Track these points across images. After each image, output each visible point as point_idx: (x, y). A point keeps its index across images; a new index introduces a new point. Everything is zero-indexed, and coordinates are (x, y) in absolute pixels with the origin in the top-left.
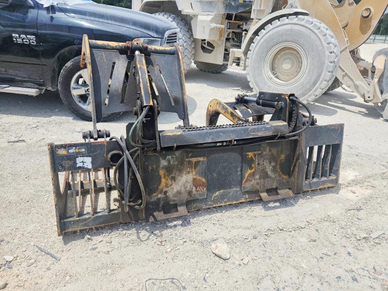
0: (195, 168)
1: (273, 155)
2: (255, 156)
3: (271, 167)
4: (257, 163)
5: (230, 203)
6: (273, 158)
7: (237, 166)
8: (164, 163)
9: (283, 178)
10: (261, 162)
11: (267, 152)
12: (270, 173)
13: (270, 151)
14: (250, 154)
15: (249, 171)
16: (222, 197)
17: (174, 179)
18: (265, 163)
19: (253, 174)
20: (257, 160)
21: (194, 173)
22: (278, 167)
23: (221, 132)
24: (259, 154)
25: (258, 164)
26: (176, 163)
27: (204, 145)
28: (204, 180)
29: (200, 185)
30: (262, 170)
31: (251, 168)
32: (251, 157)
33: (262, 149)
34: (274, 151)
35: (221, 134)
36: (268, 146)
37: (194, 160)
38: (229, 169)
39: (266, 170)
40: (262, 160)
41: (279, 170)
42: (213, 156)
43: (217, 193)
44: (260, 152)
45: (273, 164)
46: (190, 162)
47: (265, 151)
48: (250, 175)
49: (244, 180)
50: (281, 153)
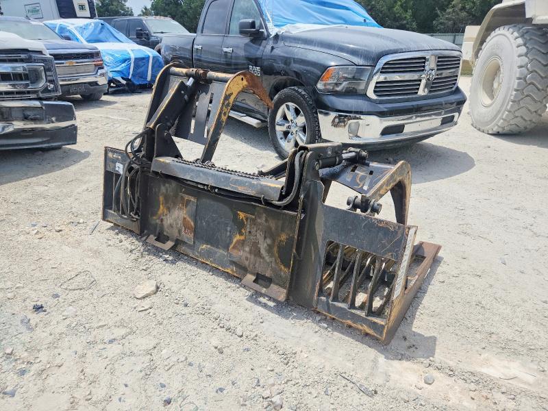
0: (186, 207)
1: (270, 228)
2: (247, 219)
3: (265, 245)
4: (248, 230)
5: (216, 266)
6: (269, 233)
7: (227, 224)
8: (163, 189)
9: (281, 270)
10: (253, 231)
11: (262, 220)
12: (263, 252)
13: (266, 221)
14: (242, 215)
15: (238, 235)
16: (209, 254)
17: (169, 209)
18: (258, 235)
19: (243, 243)
20: (248, 226)
21: (185, 212)
22: (275, 249)
23: (201, 171)
24: (251, 219)
25: (250, 232)
26: (171, 194)
27: (189, 183)
28: (192, 224)
29: (189, 228)
30: (254, 242)
31: (241, 234)
32: (242, 219)
33: (256, 214)
34: (272, 224)
35: (201, 174)
36: (265, 213)
37: (187, 197)
38: (219, 223)
39: (259, 246)
40: (255, 229)
41: (277, 255)
42: (204, 200)
43: (204, 246)
44: (253, 217)
45: (269, 241)
46: (182, 198)
47: (260, 218)
48: (238, 241)
49: (232, 246)
50: (282, 230)
